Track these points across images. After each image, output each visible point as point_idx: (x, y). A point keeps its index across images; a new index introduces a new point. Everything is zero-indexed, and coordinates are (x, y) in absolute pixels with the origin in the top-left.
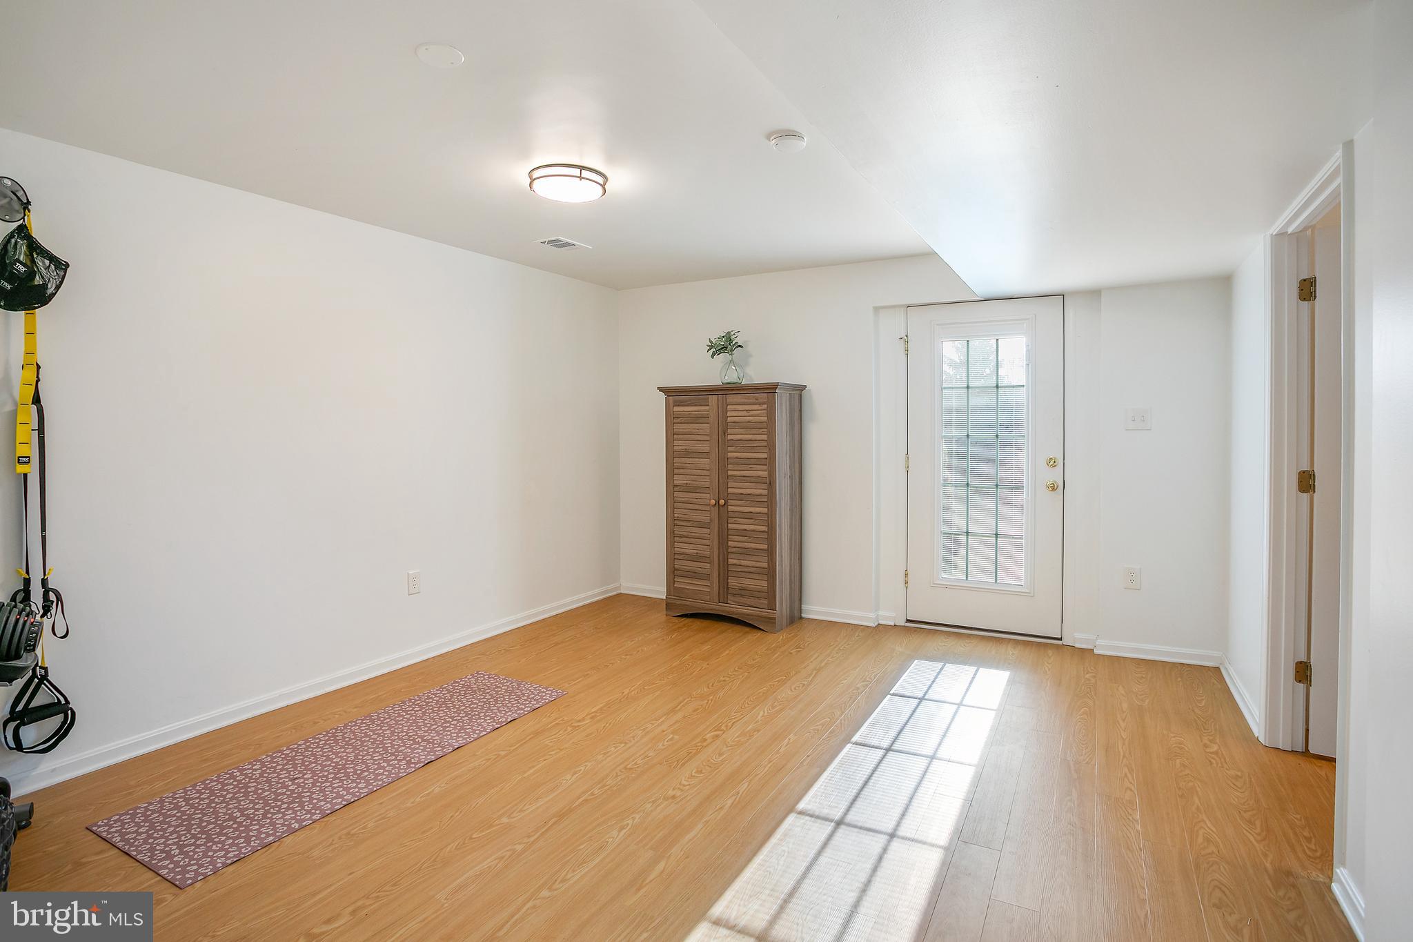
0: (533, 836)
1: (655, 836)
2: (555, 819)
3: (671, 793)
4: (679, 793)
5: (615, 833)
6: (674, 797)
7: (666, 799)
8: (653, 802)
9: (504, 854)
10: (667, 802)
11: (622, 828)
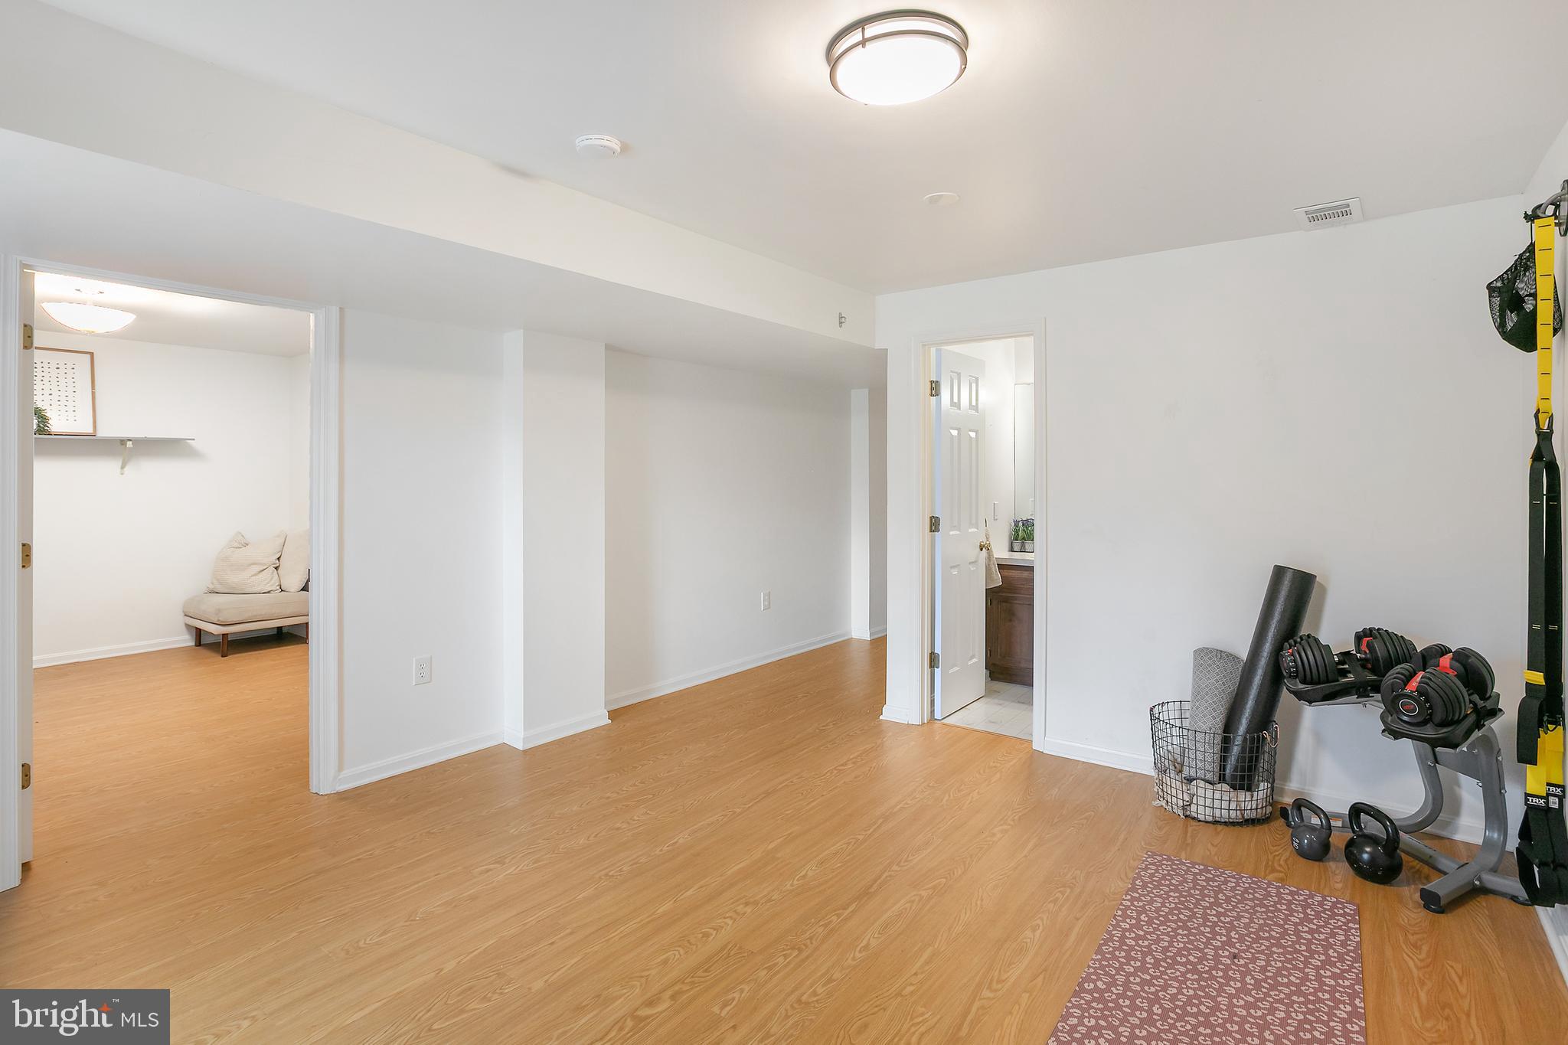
0: (887, 877)
1: (772, 868)
2: (872, 890)
3: (749, 910)
4: (740, 908)
5: (810, 873)
6: (747, 904)
7: (756, 903)
8: (770, 900)
9: (906, 864)
10: (756, 898)
11: (804, 877)
